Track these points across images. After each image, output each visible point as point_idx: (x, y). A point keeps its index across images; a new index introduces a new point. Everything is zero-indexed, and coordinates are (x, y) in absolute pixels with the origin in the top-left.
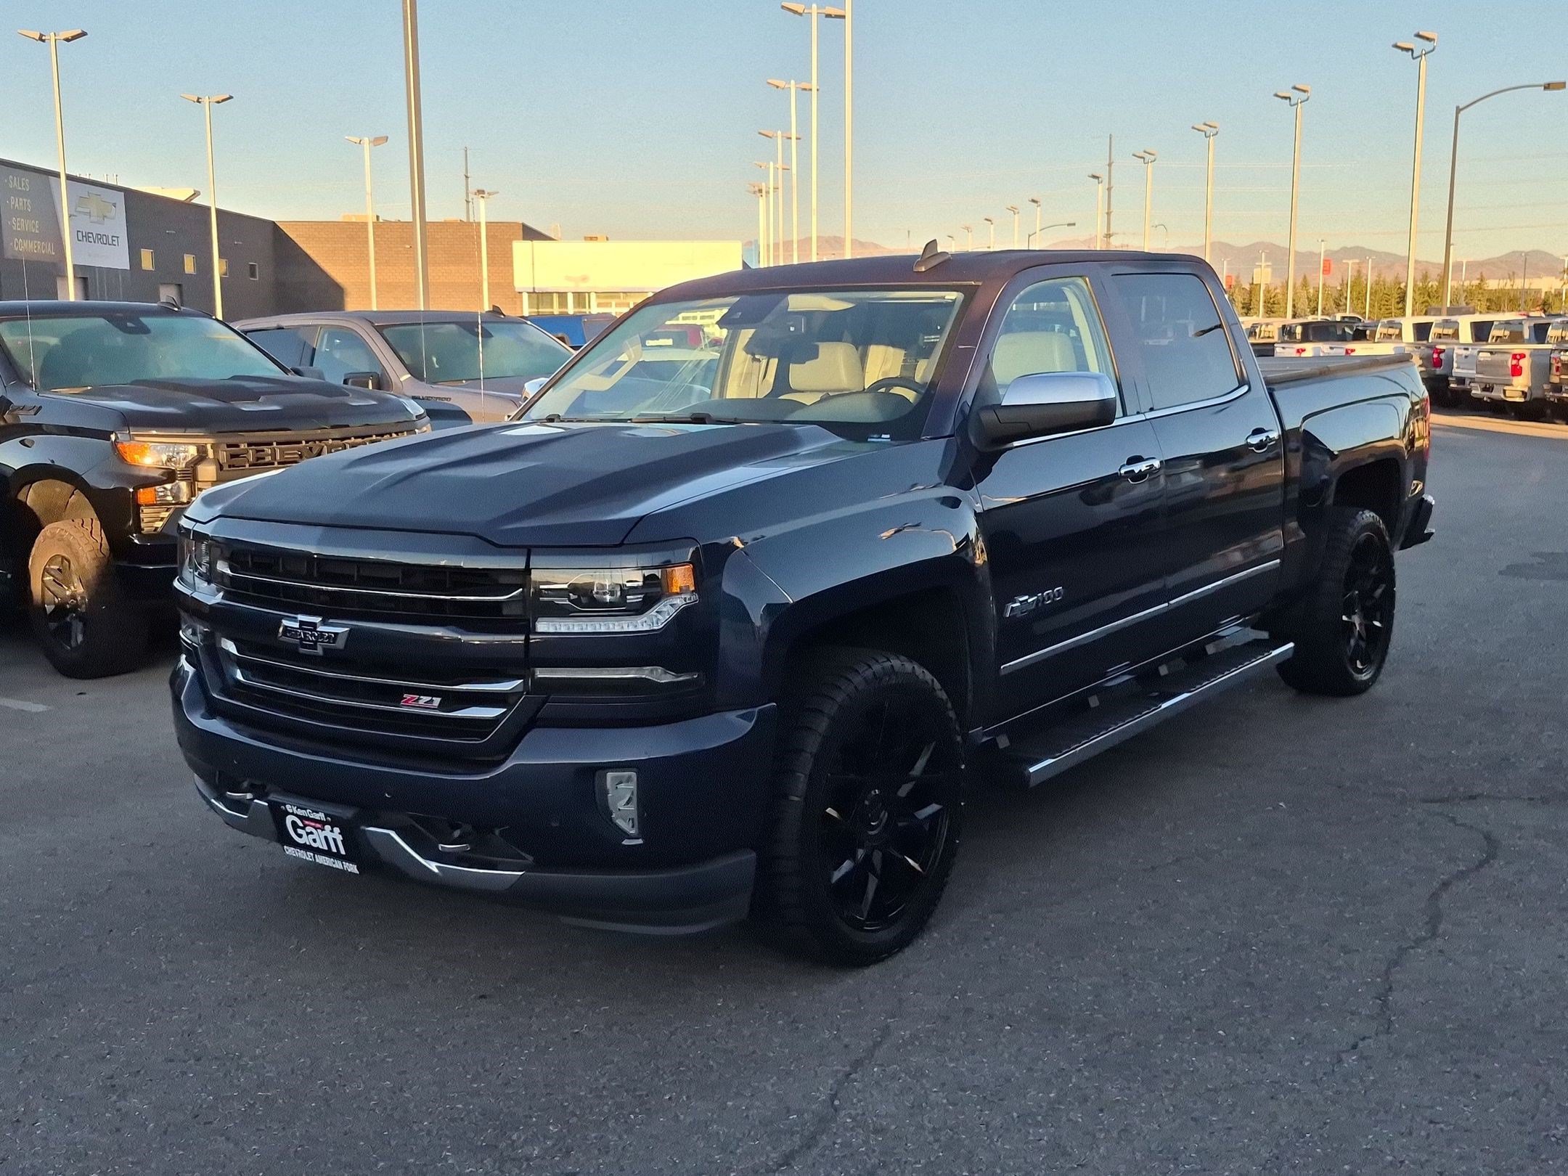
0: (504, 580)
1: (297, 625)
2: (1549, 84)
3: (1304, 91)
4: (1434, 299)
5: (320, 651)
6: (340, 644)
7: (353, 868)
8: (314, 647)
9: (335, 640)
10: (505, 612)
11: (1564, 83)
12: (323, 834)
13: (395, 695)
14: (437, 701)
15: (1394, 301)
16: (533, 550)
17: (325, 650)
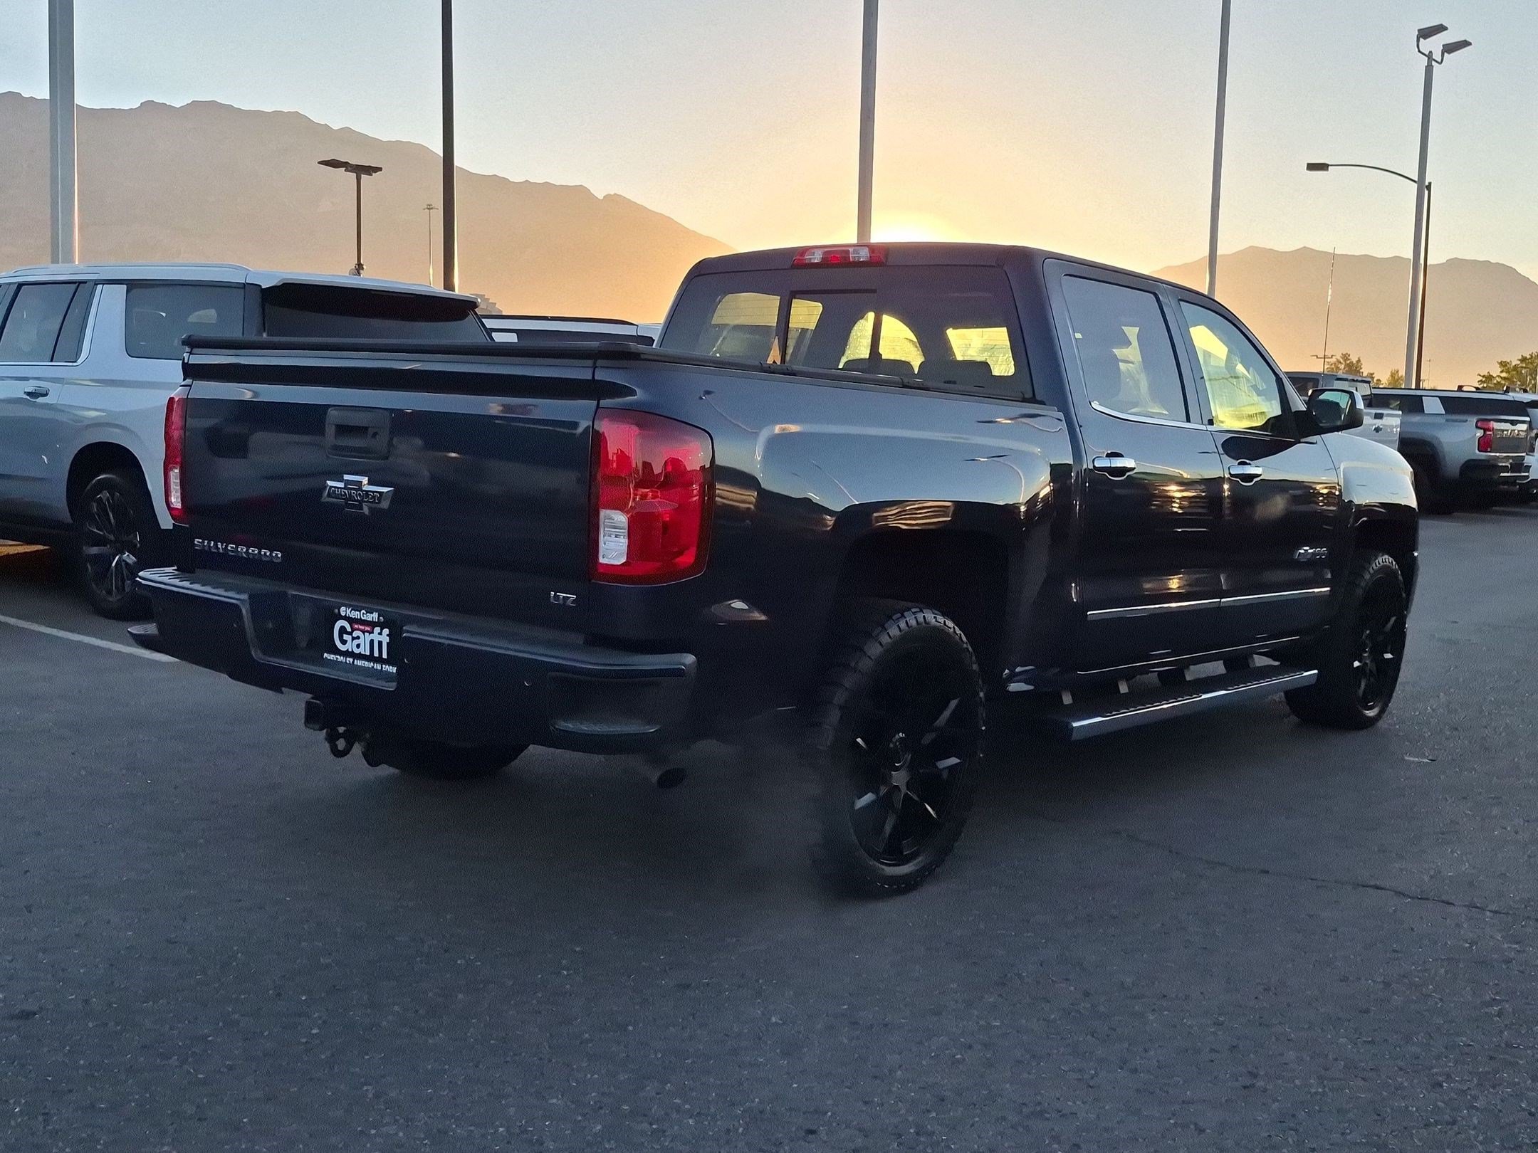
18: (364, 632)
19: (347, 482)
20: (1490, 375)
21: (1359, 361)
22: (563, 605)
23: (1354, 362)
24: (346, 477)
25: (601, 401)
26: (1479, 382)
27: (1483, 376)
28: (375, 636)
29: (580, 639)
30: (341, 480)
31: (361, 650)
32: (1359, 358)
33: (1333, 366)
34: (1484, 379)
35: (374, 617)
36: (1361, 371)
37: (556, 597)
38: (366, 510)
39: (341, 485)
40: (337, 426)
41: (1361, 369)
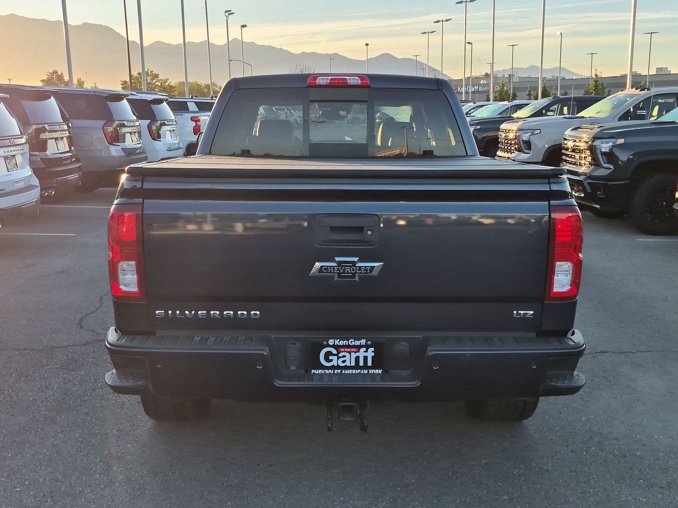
18: (350, 353)
19: (339, 263)
20: (126, 81)
21: (62, 74)
22: (524, 318)
23: (60, 74)
24: (337, 259)
25: (551, 202)
26: (121, 84)
27: (123, 82)
28: (362, 353)
29: (534, 334)
30: (334, 261)
31: (348, 364)
32: (62, 72)
33: (50, 76)
34: (123, 83)
35: (363, 342)
36: (64, 79)
37: (518, 314)
38: (357, 278)
39: (334, 264)
40: (331, 227)
41: (64, 78)
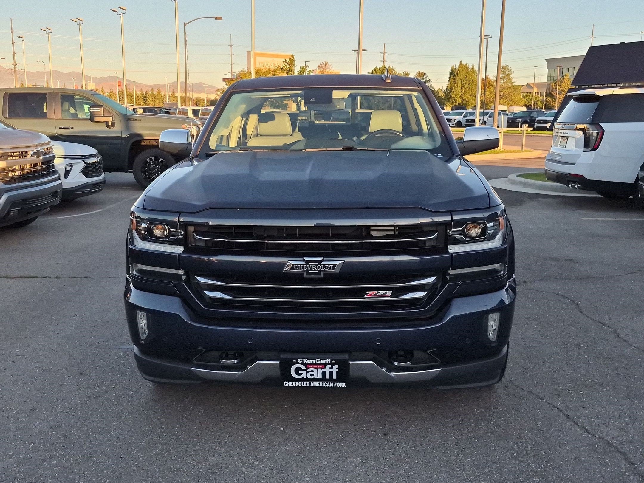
0: (426, 229)
1: (304, 263)
2: (216, 17)
3: (124, 9)
4: (157, 99)
5: (322, 275)
6: (337, 270)
7: (343, 385)
8: (319, 273)
9: (333, 268)
10: (427, 244)
11: (222, 18)
12: (320, 371)
13: (361, 292)
14: (389, 293)
15: (141, 99)
16: (453, 213)
17: (325, 274)
